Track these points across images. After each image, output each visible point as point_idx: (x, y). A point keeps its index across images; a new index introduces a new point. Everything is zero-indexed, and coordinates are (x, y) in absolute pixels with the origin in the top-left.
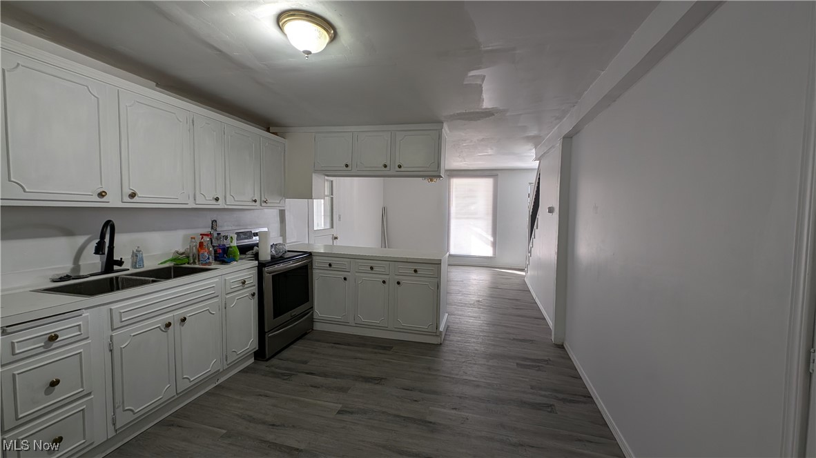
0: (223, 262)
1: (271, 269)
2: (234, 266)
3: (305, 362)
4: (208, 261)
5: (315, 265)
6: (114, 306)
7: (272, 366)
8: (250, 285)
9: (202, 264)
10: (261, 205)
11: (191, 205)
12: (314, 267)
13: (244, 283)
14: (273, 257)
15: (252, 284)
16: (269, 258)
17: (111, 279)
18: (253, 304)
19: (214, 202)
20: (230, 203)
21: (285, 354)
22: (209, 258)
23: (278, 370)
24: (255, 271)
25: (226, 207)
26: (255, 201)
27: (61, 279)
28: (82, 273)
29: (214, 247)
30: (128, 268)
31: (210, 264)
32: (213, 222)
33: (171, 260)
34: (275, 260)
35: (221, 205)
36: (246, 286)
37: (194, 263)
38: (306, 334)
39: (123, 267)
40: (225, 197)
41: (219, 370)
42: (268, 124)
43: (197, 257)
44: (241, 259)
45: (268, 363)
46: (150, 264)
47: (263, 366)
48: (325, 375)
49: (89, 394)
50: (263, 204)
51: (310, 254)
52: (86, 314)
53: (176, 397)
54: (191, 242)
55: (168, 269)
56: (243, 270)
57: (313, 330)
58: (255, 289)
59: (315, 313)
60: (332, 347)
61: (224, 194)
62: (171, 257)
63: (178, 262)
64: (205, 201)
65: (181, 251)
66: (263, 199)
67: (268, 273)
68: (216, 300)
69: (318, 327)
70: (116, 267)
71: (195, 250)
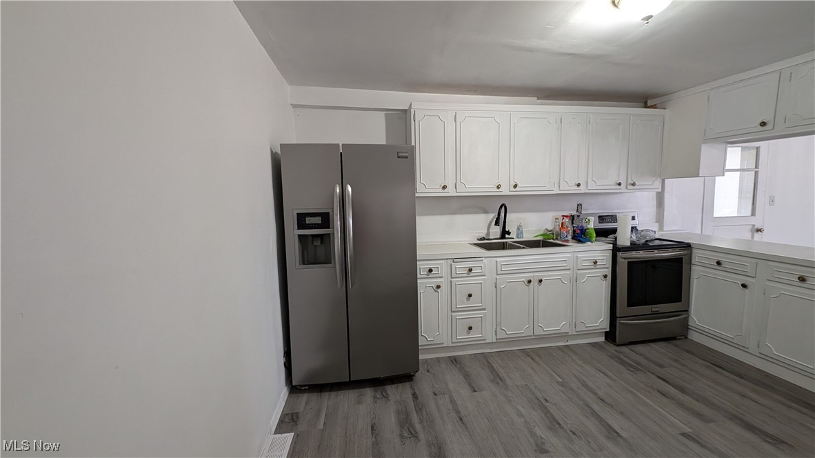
0: (580, 241)
1: (628, 254)
2: (588, 246)
3: (661, 366)
4: (566, 239)
5: (695, 259)
6: (498, 259)
7: (621, 353)
8: (602, 266)
9: (563, 241)
10: (627, 188)
11: (556, 191)
12: (693, 263)
13: (595, 263)
14: (633, 243)
15: (605, 266)
16: (628, 244)
17: (504, 243)
18: (605, 286)
19: (576, 188)
20: (592, 187)
21: (640, 348)
22: (567, 237)
23: (625, 359)
24: (610, 254)
25: (587, 191)
26: (620, 184)
27: (481, 239)
28: (491, 237)
29: (574, 227)
30: (514, 237)
31: (567, 241)
32: (578, 205)
33: (542, 235)
34: (634, 247)
35: (582, 189)
36: (598, 267)
37: (557, 239)
38: (674, 338)
39: (510, 236)
40: (587, 183)
41: (568, 333)
42: (645, 99)
43: (558, 236)
44: (596, 240)
45: (618, 348)
46: (528, 237)
47: (611, 348)
48: (682, 390)
49: (485, 309)
50: (629, 187)
51: (688, 246)
52: (485, 260)
53: (533, 337)
54: (556, 222)
55: (539, 241)
56: (599, 251)
57: (686, 338)
58: (608, 272)
59: (690, 318)
60: (708, 367)
61: (586, 180)
62: (542, 233)
63: (546, 237)
64: (569, 188)
65: (550, 228)
66: (630, 181)
67: (622, 258)
68: (568, 272)
69: (693, 336)
70: (507, 236)
71: (558, 229)
